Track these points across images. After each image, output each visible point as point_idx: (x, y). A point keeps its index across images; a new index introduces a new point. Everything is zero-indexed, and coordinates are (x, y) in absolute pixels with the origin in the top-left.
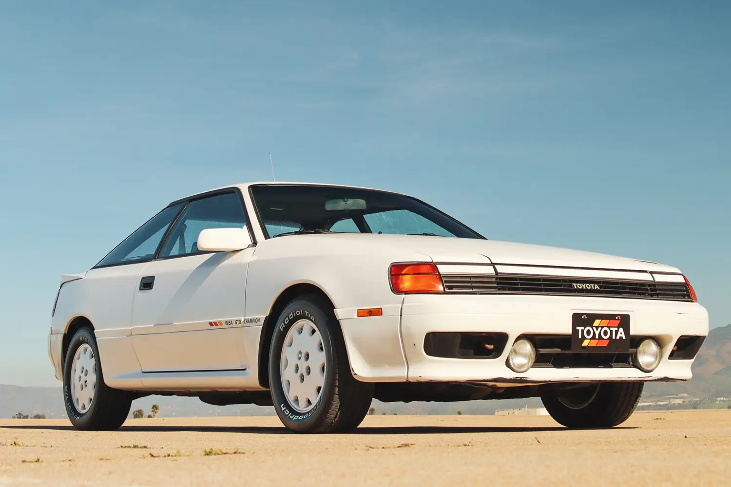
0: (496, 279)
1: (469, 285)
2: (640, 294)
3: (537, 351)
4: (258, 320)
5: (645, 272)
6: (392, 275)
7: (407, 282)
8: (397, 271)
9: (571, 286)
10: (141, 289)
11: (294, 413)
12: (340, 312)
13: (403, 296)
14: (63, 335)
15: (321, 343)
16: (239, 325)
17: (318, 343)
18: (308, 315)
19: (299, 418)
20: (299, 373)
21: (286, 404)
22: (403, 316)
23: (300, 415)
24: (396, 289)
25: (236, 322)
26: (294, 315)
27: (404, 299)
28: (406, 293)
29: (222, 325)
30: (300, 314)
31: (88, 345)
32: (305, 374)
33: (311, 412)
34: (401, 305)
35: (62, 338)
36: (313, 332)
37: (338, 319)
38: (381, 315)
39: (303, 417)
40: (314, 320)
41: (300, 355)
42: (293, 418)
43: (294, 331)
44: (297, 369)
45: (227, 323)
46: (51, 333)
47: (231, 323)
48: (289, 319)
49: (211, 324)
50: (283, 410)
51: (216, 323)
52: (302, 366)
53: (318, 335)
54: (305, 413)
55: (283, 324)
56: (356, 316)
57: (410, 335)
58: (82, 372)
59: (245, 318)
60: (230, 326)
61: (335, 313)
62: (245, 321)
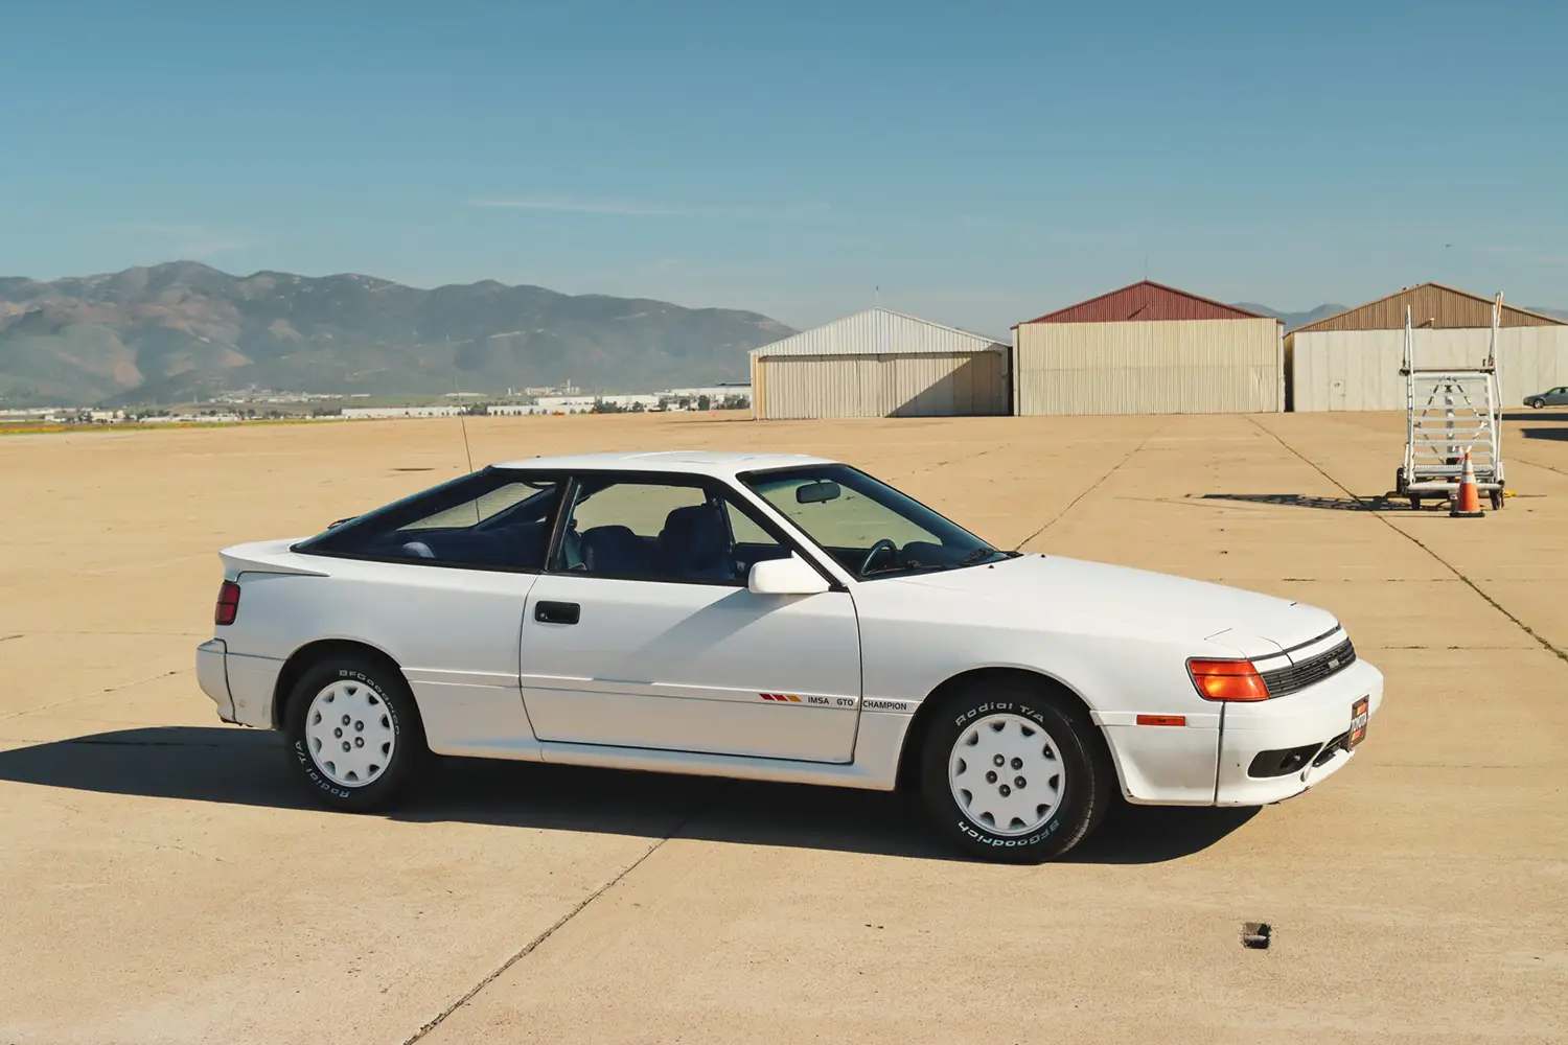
0: (1292, 673)
4: (904, 706)
6: (1194, 676)
9: (1328, 665)
10: (538, 618)
11: (988, 835)
12: (1103, 715)
13: (1222, 703)
14: (283, 663)
15: (1047, 748)
16: (847, 706)
17: (1042, 747)
18: (1026, 711)
19: (1007, 844)
20: (998, 784)
21: (968, 823)
22: (1225, 730)
23: (1005, 839)
24: (1205, 695)
25: (839, 701)
26: (989, 707)
27: (1223, 707)
28: (1225, 700)
29: (799, 701)
30: (1005, 707)
31: (363, 685)
32: (1012, 786)
33: (1036, 839)
34: (1219, 716)
35: (279, 665)
36: (1027, 732)
37: (1097, 723)
38: (1184, 725)
39: (1014, 843)
40: (1041, 720)
41: (999, 760)
42: (995, 843)
43: (982, 726)
44: (992, 777)
45: (812, 699)
46: (226, 652)
47: (826, 701)
48: (977, 710)
49: (766, 696)
50: (964, 829)
51: (780, 697)
52: (1007, 775)
53: (1042, 737)
54: (1016, 839)
55: (962, 716)
56: (1135, 724)
57: (1235, 753)
58: (347, 724)
59: (865, 698)
60: (822, 705)
61: (1094, 717)
62: (867, 704)
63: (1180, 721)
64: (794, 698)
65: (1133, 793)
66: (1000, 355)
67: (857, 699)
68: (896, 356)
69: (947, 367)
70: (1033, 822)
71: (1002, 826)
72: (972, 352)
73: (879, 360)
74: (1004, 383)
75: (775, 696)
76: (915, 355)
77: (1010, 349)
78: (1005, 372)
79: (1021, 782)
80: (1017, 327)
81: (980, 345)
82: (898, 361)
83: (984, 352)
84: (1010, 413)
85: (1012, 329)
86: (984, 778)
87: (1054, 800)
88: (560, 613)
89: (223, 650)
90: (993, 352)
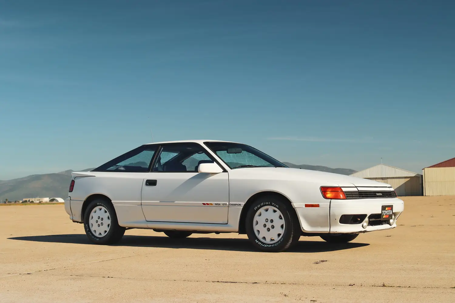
0: (358, 193)
1: (351, 195)
2: (389, 196)
3: (369, 220)
4: (240, 205)
5: (386, 187)
6: (322, 191)
7: (329, 195)
8: (324, 190)
9: (376, 194)
10: (146, 185)
11: (264, 244)
12: (295, 205)
13: (330, 200)
14: (83, 202)
15: (280, 216)
16: (225, 206)
17: (279, 216)
18: (274, 204)
19: (269, 246)
20: (267, 228)
21: (258, 240)
22: (331, 208)
23: (268, 244)
24: (325, 197)
25: (223, 204)
26: (263, 204)
27: (330, 201)
28: (331, 199)
29: (213, 205)
30: (268, 204)
31: (103, 207)
32: (270, 228)
33: (277, 244)
34: (329, 204)
35: (82, 203)
36: (275, 211)
37: (294, 207)
38: (319, 207)
39: (271, 246)
40: (278, 207)
41: (267, 220)
42: (265, 246)
43: (262, 210)
44: (265, 226)
45: (216, 204)
46: (71, 200)
47: (220, 204)
48: (260, 205)
49: (204, 204)
50: (257, 242)
51: (208, 204)
52: (269, 225)
53: (279, 213)
54: (271, 244)
55: (256, 207)
56: (304, 207)
57: (334, 215)
58: (99, 219)
59: (230, 203)
60: (219, 206)
61: (292, 205)
62: (230, 205)
63: (317, 206)
64: (211, 204)
65: (304, 229)
66: (419, 177)
67: (228, 203)
68: (388, 178)
69: (403, 181)
70: (277, 239)
71: (268, 241)
72: (410, 177)
73: (382, 179)
74: (421, 186)
75: (206, 204)
76: (393, 178)
77: (422, 176)
78: (421, 182)
79: (273, 227)
80: (424, 169)
81: (413, 175)
82: (388, 180)
83: (414, 177)
84: (423, 195)
85: (423, 169)
86: (263, 226)
87: (282, 232)
88: (152, 183)
89: (70, 199)
90: (416, 177)
